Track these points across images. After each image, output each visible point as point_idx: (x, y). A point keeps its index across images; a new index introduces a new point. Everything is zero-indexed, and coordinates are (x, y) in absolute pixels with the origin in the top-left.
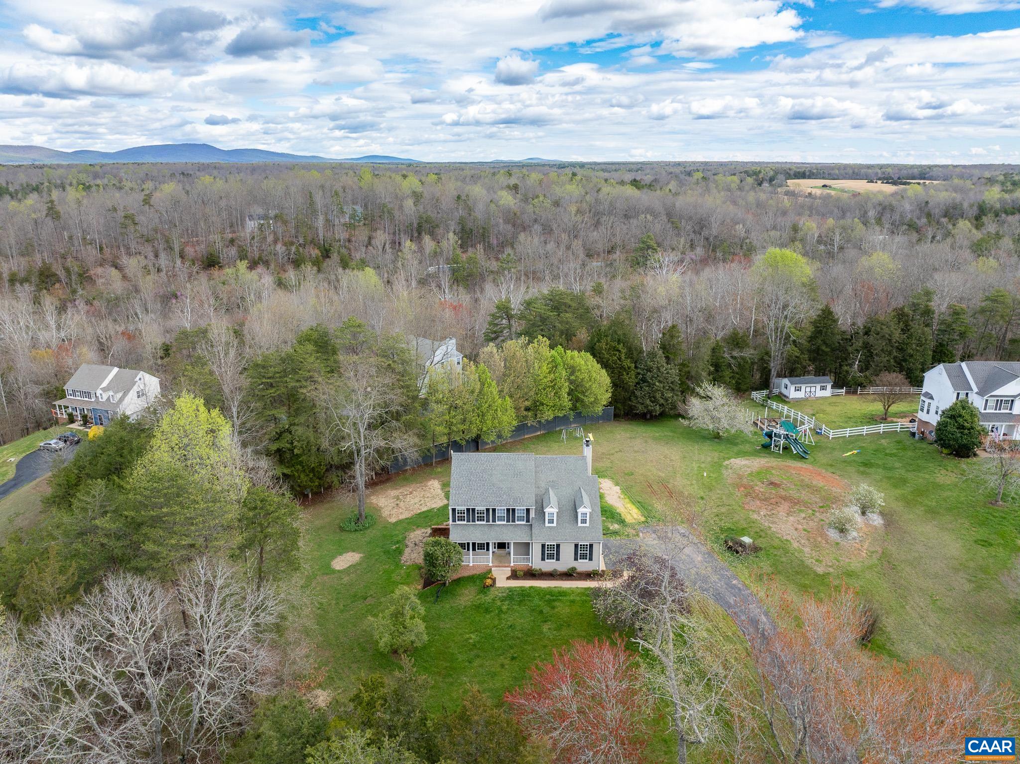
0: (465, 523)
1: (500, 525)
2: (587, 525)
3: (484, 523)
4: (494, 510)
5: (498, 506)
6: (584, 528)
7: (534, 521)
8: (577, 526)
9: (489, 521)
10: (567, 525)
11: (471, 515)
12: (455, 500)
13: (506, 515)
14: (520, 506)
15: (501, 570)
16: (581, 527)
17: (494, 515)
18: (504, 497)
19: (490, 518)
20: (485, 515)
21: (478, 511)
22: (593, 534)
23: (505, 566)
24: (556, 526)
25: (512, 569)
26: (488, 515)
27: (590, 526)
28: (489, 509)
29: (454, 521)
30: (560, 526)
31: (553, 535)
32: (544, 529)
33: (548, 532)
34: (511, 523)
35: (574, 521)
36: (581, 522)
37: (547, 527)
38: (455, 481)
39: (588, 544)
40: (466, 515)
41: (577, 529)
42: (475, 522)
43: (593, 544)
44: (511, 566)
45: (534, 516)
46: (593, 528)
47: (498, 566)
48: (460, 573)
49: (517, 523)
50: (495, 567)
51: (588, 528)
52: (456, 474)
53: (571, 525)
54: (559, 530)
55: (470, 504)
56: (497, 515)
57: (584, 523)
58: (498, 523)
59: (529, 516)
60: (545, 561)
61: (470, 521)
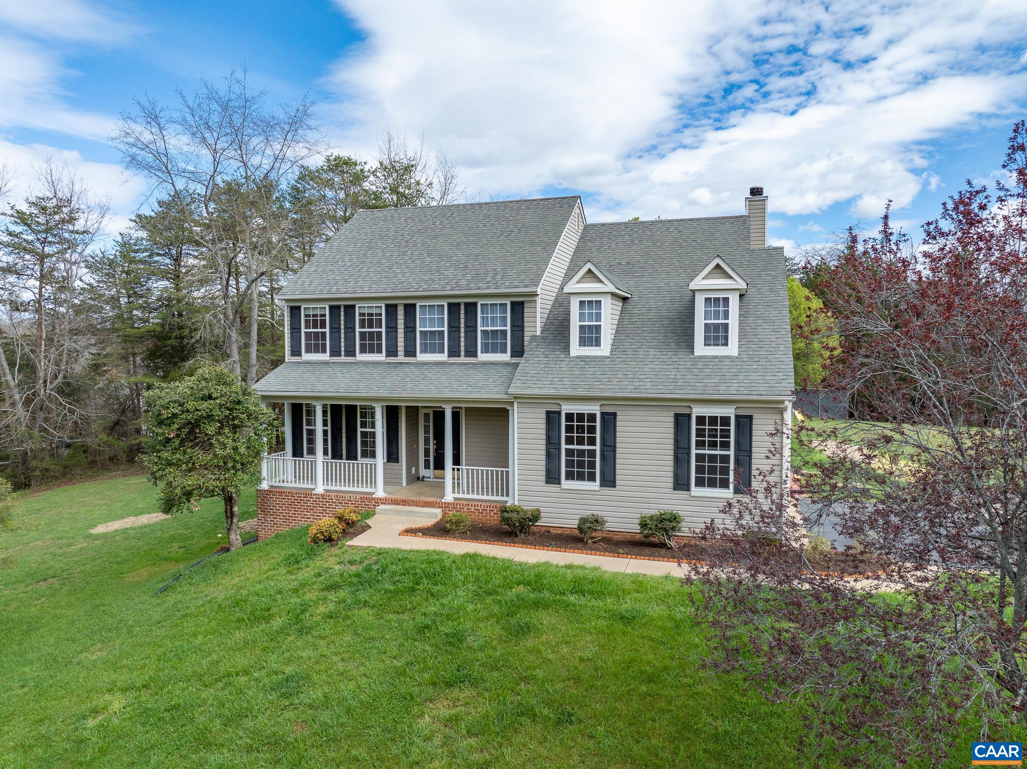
0: (326, 357)
1: (426, 364)
2: (732, 349)
4: (410, 309)
5: (420, 290)
6: (717, 360)
7: (535, 344)
8: (691, 356)
9: (397, 351)
10: (652, 352)
11: (342, 331)
12: (304, 282)
13: (446, 329)
14: (488, 288)
15: (408, 512)
16: (705, 357)
17: (410, 328)
18: (447, 273)
19: (399, 340)
20: (383, 330)
21: (364, 315)
22: (754, 376)
23: (425, 502)
24: (608, 354)
25: (445, 513)
26: (394, 330)
27: (741, 353)
28: (395, 306)
29: (296, 352)
30: (623, 356)
31: (592, 376)
32: (564, 363)
33: (574, 369)
34: (462, 358)
35: (681, 344)
36: (706, 338)
37: (574, 357)
38: (330, 251)
39: (730, 412)
40: (327, 330)
41: (688, 363)
42: (355, 356)
43: (751, 416)
44: (445, 503)
45: (538, 333)
46: (756, 360)
47: (402, 501)
48: (286, 516)
49: (482, 357)
50: (392, 504)
51: (733, 360)
52: (341, 241)
53: (669, 353)
54: (618, 366)
55: (338, 290)
56: (418, 329)
57: (717, 342)
58: (421, 357)
59: (523, 331)
60: (559, 486)
61: (340, 351)
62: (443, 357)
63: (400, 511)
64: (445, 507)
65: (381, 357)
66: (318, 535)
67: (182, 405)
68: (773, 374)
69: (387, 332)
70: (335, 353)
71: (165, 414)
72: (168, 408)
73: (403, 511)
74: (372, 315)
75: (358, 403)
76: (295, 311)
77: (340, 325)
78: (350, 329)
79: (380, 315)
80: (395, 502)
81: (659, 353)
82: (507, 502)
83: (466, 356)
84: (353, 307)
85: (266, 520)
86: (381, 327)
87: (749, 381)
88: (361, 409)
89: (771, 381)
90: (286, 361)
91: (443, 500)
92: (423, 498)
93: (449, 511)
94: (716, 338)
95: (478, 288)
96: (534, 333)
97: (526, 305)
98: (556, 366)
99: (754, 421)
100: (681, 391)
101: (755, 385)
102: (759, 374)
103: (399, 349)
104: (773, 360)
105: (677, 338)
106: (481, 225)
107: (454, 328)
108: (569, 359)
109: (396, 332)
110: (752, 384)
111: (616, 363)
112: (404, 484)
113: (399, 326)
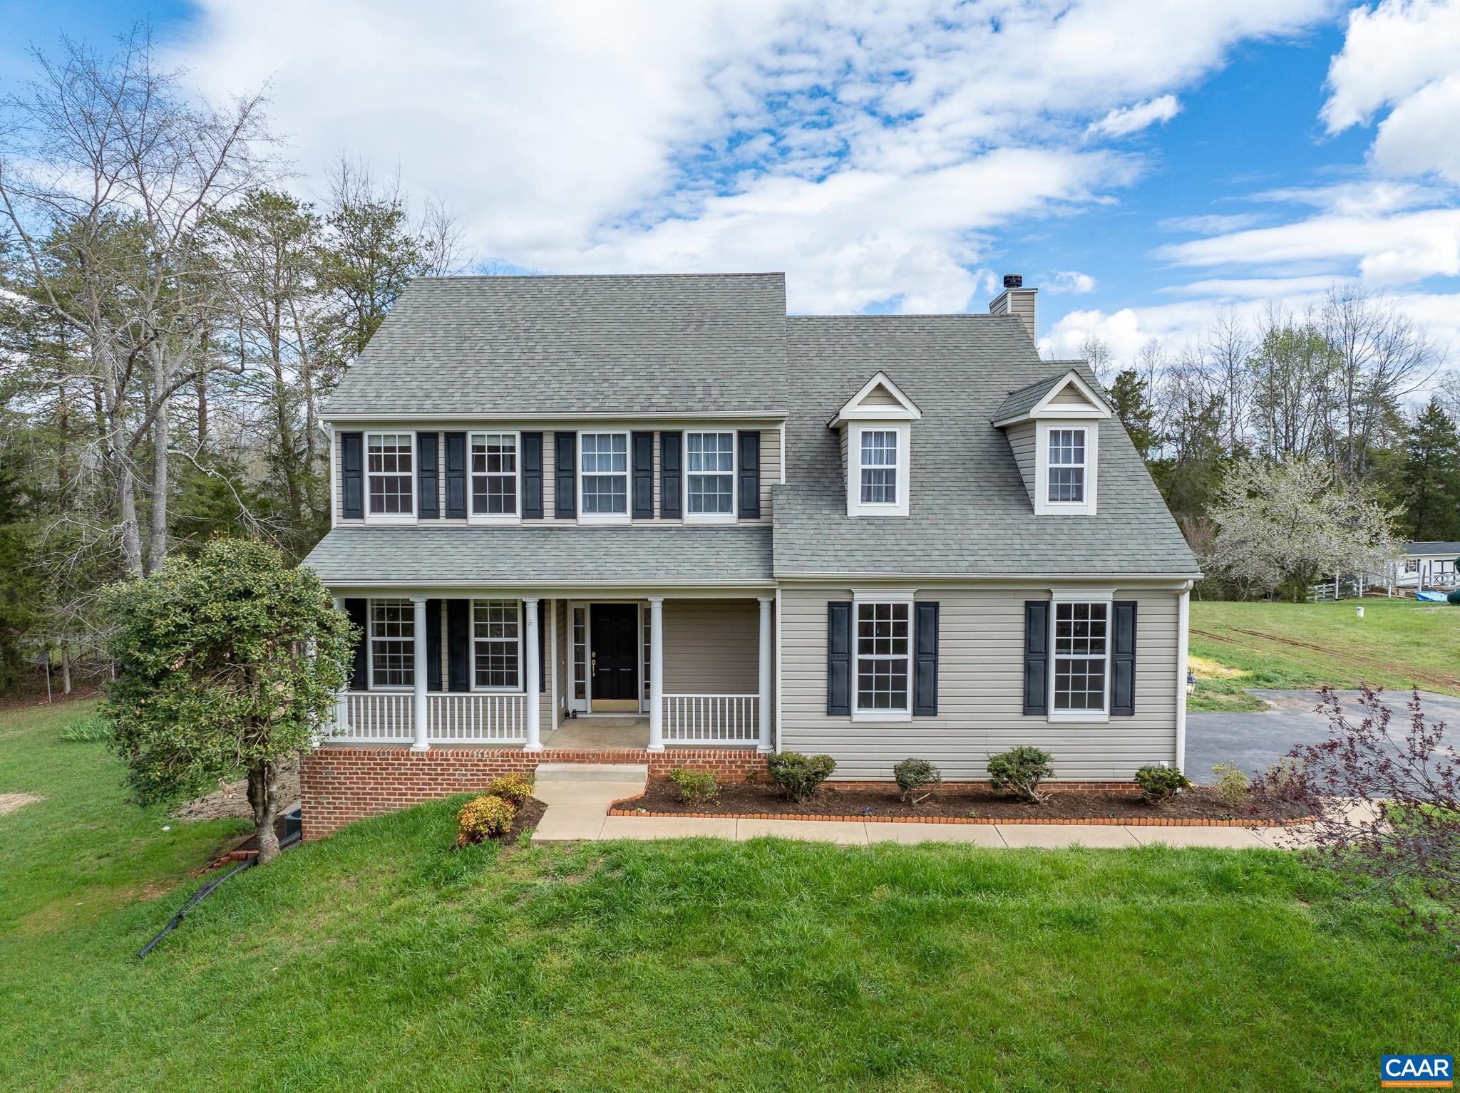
0: (411, 519)
1: (594, 530)
2: (1089, 505)
3: (514, 519)
4: (565, 441)
5: (587, 409)
6: (1070, 521)
7: (784, 497)
8: (1031, 516)
9: (542, 509)
10: (971, 510)
11: (442, 476)
12: (364, 394)
13: (628, 473)
14: (705, 409)
15: (592, 773)
16: (1052, 517)
17: (566, 471)
18: (622, 383)
19: (546, 490)
20: (518, 474)
21: (481, 449)
22: (1133, 545)
23: (619, 756)
24: (907, 514)
25: (653, 771)
26: (537, 474)
27: (1102, 511)
28: (539, 435)
29: (352, 509)
30: (930, 517)
31: (895, 548)
32: (843, 527)
33: (863, 537)
34: (657, 519)
35: (1008, 498)
36: (1053, 490)
37: (854, 518)
38: (391, 342)
39: (1105, 597)
40: (414, 474)
41: (1031, 527)
42: (465, 517)
43: (1135, 603)
44: (653, 755)
45: (783, 482)
46: (1124, 520)
47: (578, 756)
48: (359, 794)
49: (691, 518)
50: (560, 761)
51: (1092, 521)
52: (405, 326)
53: (996, 512)
54: (928, 531)
55: (435, 406)
56: (580, 473)
57: (1065, 496)
58: (585, 518)
59: (758, 478)
60: (848, 718)
61: (438, 510)
62: (624, 519)
63: (579, 773)
64: (653, 762)
65: (513, 519)
66: (481, 827)
67: (192, 609)
68: (1157, 541)
69: (524, 479)
70: (428, 511)
71: (161, 626)
72: (166, 616)
73: (584, 773)
74: (497, 449)
75: (472, 597)
76: (351, 441)
77: (437, 465)
78: (456, 472)
79: (513, 449)
80: (566, 758)
81: (982, 512)
82: (755, 747)
83: (662, 517)
84: (463, 435)
85: (319, 803)
86: (513, 469)
87: (1129, 553)
88: (475, 605)
89: (1159, 552)
90: (334, 525)
91: (648, 751)
92: (608, 749)
93: (660, 766)
94: (1066, 490)
95: (689, 409)
96: (776, 481)
97: (763, 438)
98: (832, 532)
99: (1139, 610)
100: (1040, 569)
101: (1140, 558)
102: (1139, 542)
103: (546, 505)
104: (1148, 521)
105: (997, 488)
106: (645, 310)
107: (642, 471)
108: (848, 522)
109: (541, 478)
110: (1137, 557)
111: (924, 526)
112: (555, 726)
113: (545, 468)
